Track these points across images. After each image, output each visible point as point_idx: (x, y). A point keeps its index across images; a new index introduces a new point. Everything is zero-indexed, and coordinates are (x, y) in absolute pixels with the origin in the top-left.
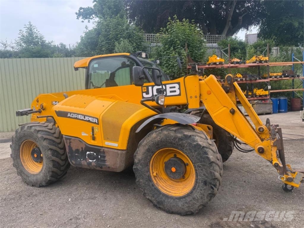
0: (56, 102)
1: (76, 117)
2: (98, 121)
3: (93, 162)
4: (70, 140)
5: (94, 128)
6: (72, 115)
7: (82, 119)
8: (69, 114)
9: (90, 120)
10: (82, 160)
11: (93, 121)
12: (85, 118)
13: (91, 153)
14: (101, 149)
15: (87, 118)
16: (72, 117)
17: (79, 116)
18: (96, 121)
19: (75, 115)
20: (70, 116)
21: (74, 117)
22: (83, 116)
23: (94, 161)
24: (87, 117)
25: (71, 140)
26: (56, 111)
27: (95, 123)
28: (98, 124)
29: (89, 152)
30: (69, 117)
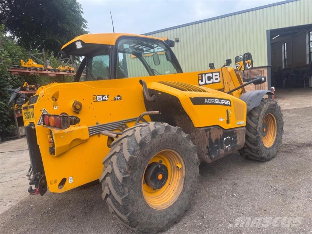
0: (103, 96)
1: (213, 101)
2: (230, 103)
3: (229, 147)
4: (209, 131)
5: (228, 110)
6: (209, 100)
7: (218, 103)
8: (206, 99)
9: (224, 103)
10: (220, 149)
11: (227, 104)
12: (220, 102)
13: (227, 138)
14: (233, 131)
15: (222, 102)
16: (209, 102)
17: (216, 100)
18: (229, 103)
19: (212, 99)
20: (207, 102)
21: (211, 102)
22: (219, 100)
23: (229, 145)
24: (222, 100)
25: (211, 131)
26: (191, 98)
27: (228, 105)
28: (230, 106)
29: (225, 138)
30: (207, 104)
